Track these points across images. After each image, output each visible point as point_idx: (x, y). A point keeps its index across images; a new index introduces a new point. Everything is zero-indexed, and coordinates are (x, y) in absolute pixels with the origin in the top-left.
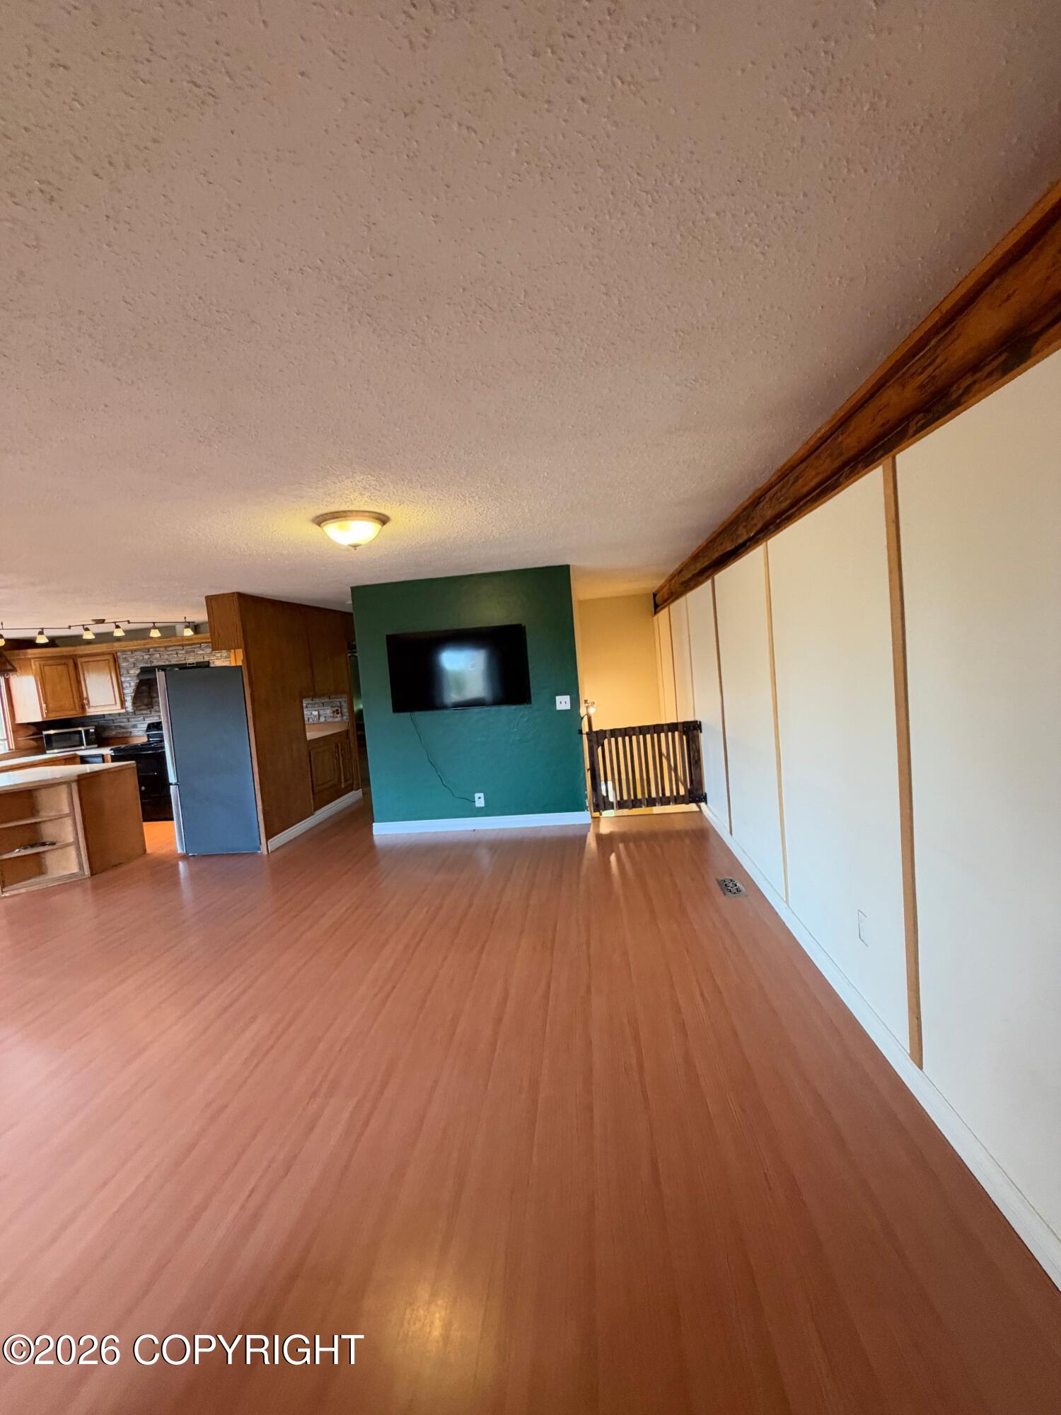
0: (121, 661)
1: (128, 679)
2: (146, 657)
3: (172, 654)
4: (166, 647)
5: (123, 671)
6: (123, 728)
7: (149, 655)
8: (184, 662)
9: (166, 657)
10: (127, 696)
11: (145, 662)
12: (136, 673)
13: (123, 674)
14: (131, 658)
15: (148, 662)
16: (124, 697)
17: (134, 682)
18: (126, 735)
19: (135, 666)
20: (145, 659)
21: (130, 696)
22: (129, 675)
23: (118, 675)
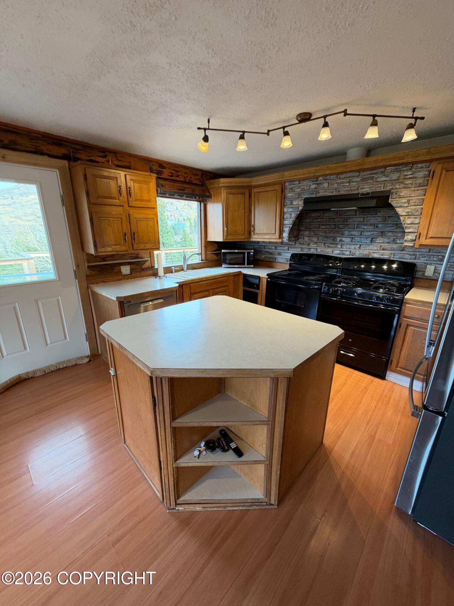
0: (287, 191)
1: (290, 210)
2: (313, 186)
3: (343, 183)
4: (338, 174)
5: (288, 202)
6: (271, 254)
7: (318, 184)
8: (356, 192)
9: (336, 185)
10: (285, 227)
11: (311, 192)
12: (299, 204)
13: (287, 205)
14: (298, 189)
15: (315, 192)
16: (283, 228)
17: (295, 214)
18: (271, 260)
19: (300, 196)
20: (312, 189)
21: (288, 227)
22: (292, 206)
23: (282, 206)
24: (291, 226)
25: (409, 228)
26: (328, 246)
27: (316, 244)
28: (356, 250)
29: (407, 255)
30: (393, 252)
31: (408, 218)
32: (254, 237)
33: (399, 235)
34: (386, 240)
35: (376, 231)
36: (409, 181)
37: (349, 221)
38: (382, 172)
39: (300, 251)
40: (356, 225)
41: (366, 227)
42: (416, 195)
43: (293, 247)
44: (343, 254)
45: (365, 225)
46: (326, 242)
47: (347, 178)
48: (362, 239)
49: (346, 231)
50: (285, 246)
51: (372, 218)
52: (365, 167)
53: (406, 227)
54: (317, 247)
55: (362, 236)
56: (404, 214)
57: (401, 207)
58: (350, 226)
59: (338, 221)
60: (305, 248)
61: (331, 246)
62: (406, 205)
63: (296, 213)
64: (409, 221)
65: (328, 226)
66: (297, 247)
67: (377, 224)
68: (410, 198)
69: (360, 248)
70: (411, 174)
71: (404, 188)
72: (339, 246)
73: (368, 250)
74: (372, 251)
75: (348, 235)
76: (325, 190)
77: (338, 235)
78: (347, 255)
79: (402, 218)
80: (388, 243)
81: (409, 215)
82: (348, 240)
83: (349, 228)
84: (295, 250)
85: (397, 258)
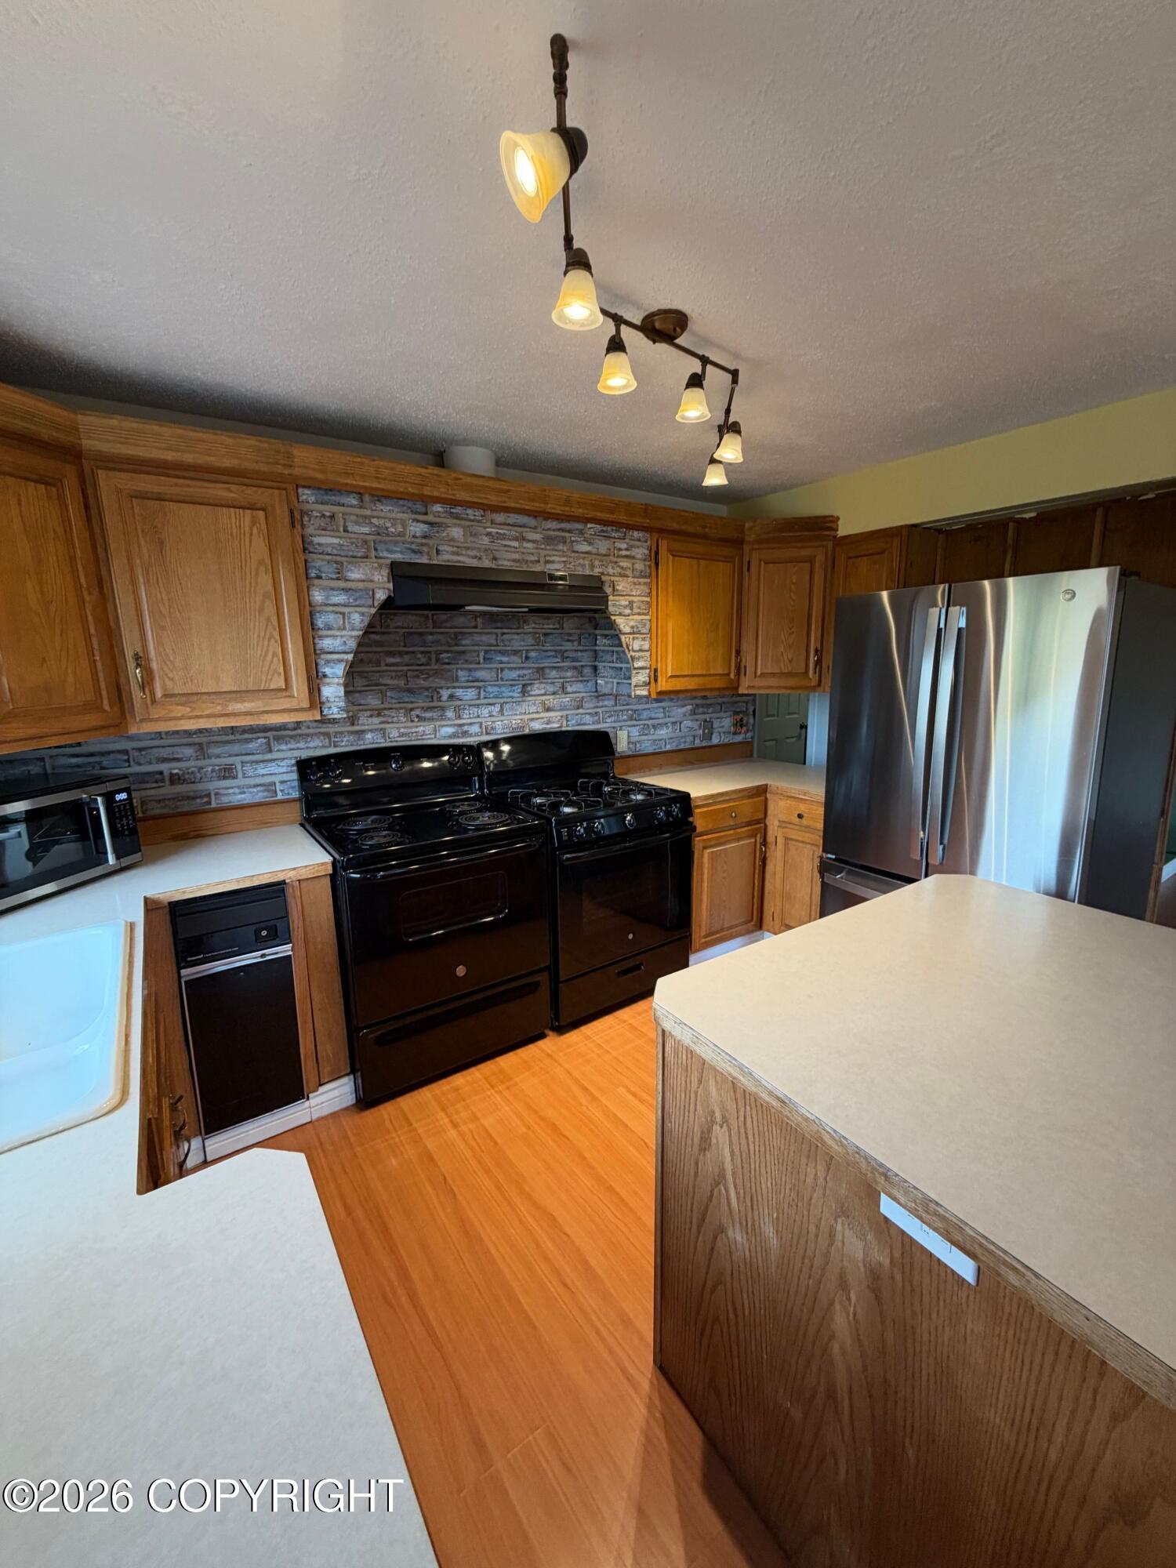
0: (312, 526)
1: (341, 598)
2: (418, 529)
3: (503, 537)
5: (321, 564)
6: (175, 779)
7: (431, 524)
8: (538, 568)
9: (486, 540)
10: (328, 661)
11: (414, 547)
12: (372, 581)
13: (319, 577)
14: (357, 523)
15: (425, 549)
16: (316, 664)
17: (363, 614)
18: (186, 807)
19: (373, 553)
20: (414, 537)
21: (340, 661)
22: (342, 584)
23: (305, 579)
24: (350, 657)
25: (639, 658)
26: (418, 716)
27: (379, 715)
28: (493, 719)
29: (588, 716)
30: (565, 713)
31: (634, 639)
32: (156, 712)
34: (551, 689)
35: (530, 668)
36: (625, 564)
37: (464, 642)
38: (581, 532)
39: (324, 747)
40: (482, 654)
41: (505, 659)
42: (638, 593)
43: (292, 737)
44: (465, 734)
45: (502, 653)
46: (410, 706)
47: (509, 525)
48: (503, 689)
49: (462, 669)
50: (246, 736)
51: (516, 637)
52: (549, 508)
53: (633, 658)
54: (382, 726)
55: (500, 682)
56: (627, 630)
57: (620, 614)
58: (468, 657)
59: (437, 642)
60: (341, 733)
61: (428, 715)
62: (628, 611)
63: (364, 610)
64: (636, 645)
65: (407, 658)
66: (308, 735)
67: (527, 651)
68: (631, 598)
69: (501, 712)
70: (627, 549)
71: (621, 575)
72: (450, 714)
73: (521, 714)
74: (526, 717)
75: (468, 681)
76: (459, 550)
77: (442, 683)
78: (476, 735)
79: (623, 638)
80: (554, 693)
81: (634, 632)
82: (470, 694)
83: (466, 662)
84: (301, 745)
85: (573, 726)
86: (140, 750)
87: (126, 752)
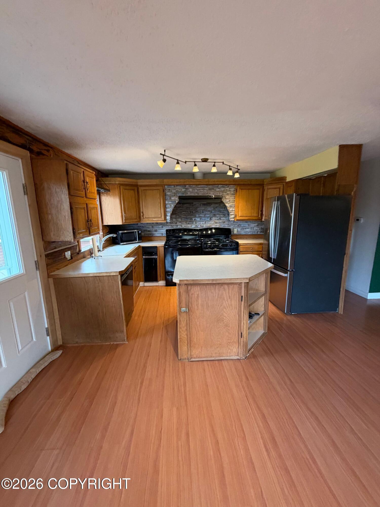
0: (166, 191)
1: (170, 202)
2: (184, 190)
3: (200, 190)
4: (196, 185)
5: (167, 197)
6: (149, 231)
7: (186, 189)
8: (207, 195)
9: (196, 191)
10: (168, 213)
11: (183, 193)
12: (175, 199)
13: (167, 199)
14: (173, 190)
15: (185, 193)
16: (166, 213)
17: (174, 205)
18: (150, 235)
19: (176, 195)
20: (183, 191)
21: (170, 213)
22: (170, 200)
23: (165, 200)
24: (171, 212)
25: (231, 212)
26: (188, 223)
27: (181, 222)
28: (203, 224)
29: (226, 225)
30: (220, 224)
31: (230, 208)
32: (144, 220)
33: (222, 216)
34: (217, 219)
35: (212, 214)
36: (228, 192)
37: (198, 209)
38: (217, 187)
39: (171, 228)
40: (202, 211)
41: (206, 212)
42: (232, 198)
43: (166, 226)
44: (197, 227)
45: (205, 211)
46: (187, 221)
47: (201, 187)
48: (206, 218)
49: (197, 214)
50: (159, 225)
51: (209, 208)
52: (210, 183)
53: (230, 212)
54: (181, 225)
55: (205, 217)
56: (229, 206)
57: (227, 203)
58: (198, 212)
59: (193, 209)
60: (174, 225)
61: (190, 223)
62: (229, 202)
63: (174, 204)
64: (231, 209)
65: (186, 212)
66: (168, 225)
67: (212, 211)
68: (230, 199)
69: (205, 223)
70: (229, 189)
71: (227, 195)
72: (194, 223)
73: (209, 224)
74: (211, 224)
75: (198, 217)
76: (191, 193)
77: (193, 217)
78: (200, 227)
79: (228, 208)
80: (218, 220)
81: (231, 207)
82: (198, 219)
83: (198, 213)
84: (167, 227)
85: (222, 227)
86: (145, 226)
87: (143, 226)
